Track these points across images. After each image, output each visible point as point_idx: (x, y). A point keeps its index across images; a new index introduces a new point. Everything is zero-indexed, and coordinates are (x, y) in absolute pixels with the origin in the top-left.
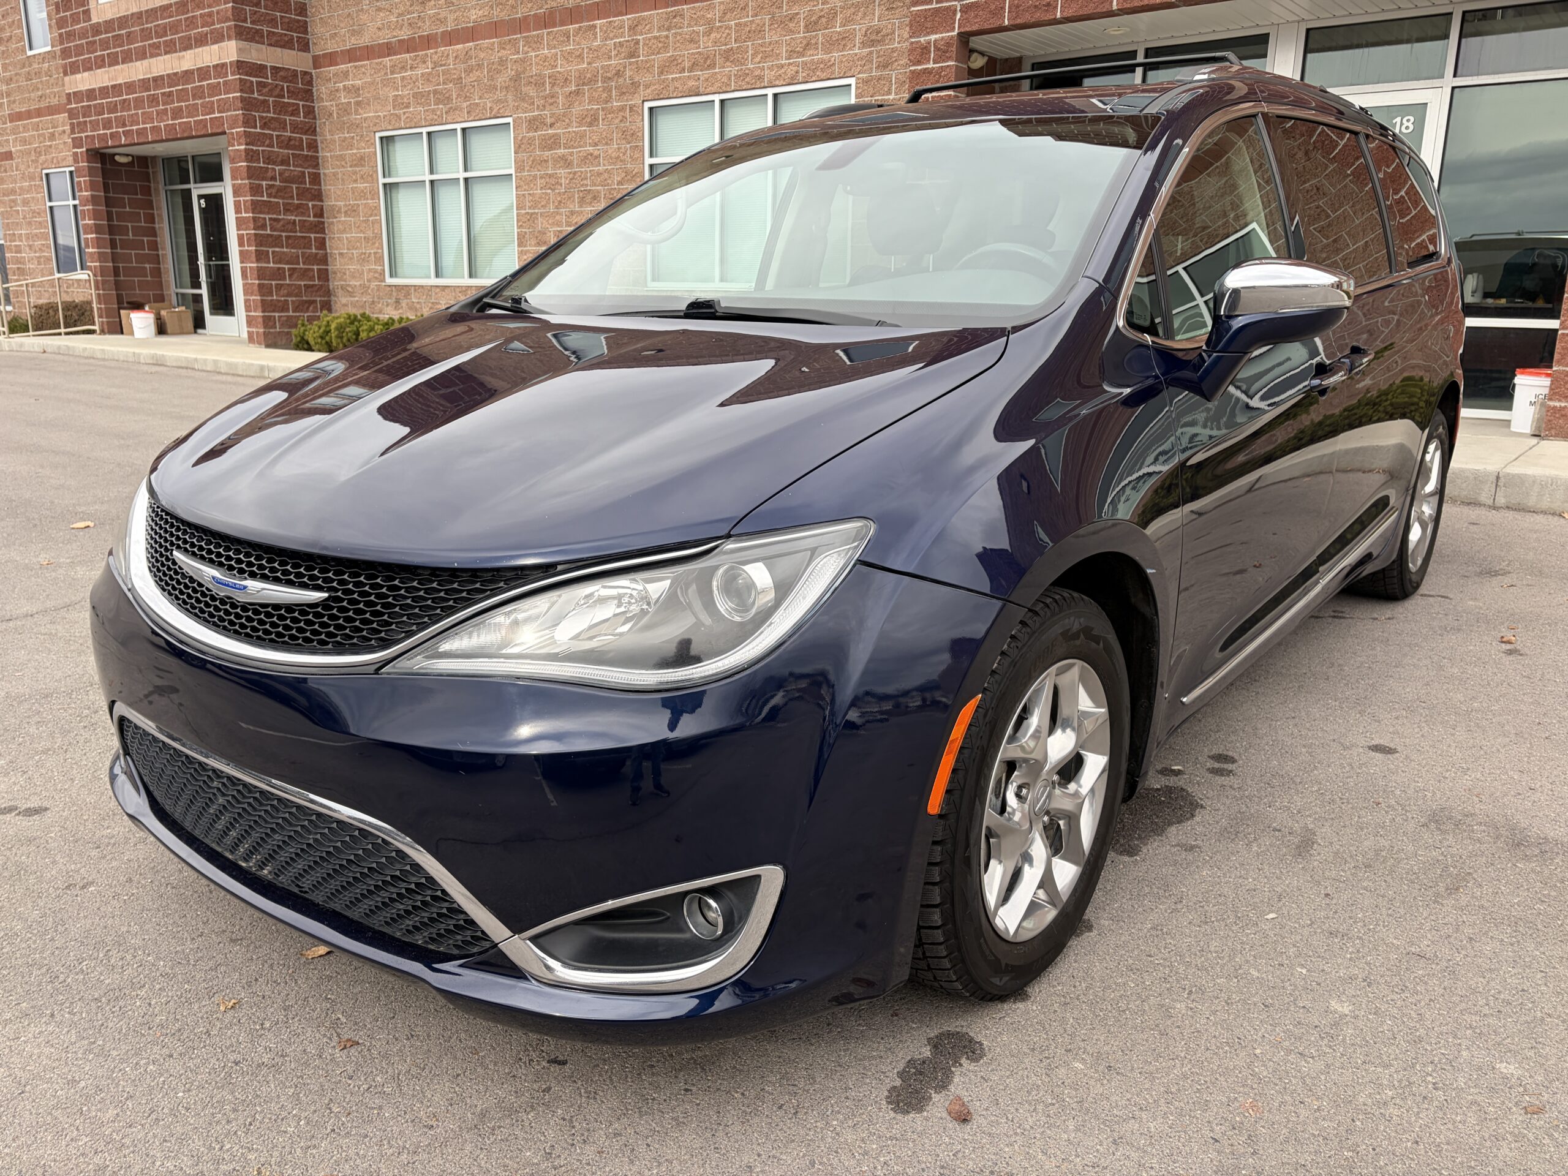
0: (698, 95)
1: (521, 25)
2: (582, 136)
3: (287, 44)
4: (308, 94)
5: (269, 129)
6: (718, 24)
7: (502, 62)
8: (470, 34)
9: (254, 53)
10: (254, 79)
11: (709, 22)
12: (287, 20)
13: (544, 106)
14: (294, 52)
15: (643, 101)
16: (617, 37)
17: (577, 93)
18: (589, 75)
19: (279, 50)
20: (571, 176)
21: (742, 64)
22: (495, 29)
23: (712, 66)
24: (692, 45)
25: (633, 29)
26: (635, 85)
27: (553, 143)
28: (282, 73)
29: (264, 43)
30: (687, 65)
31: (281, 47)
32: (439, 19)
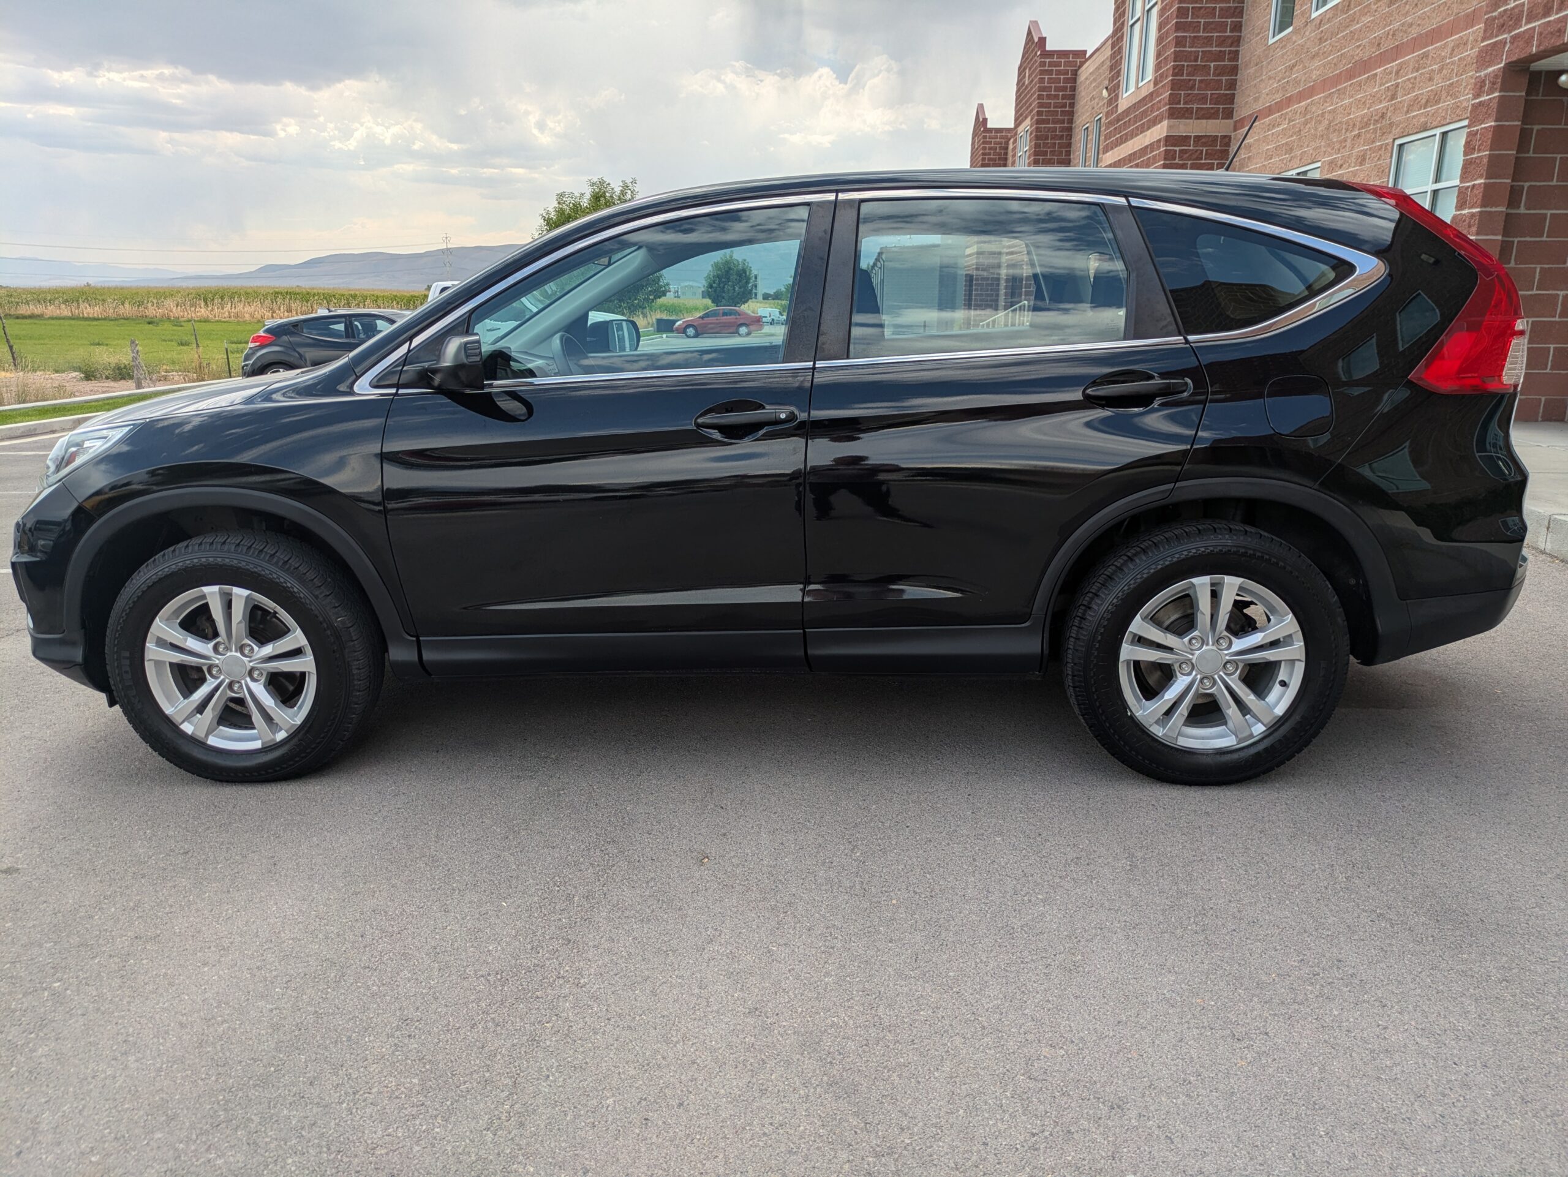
0: (1426, 130)
1: (1337, 80)
3: (1213, 115)
6: (1448, 61)
7: (1323, 114)
8: (1310, 92)
9: (1182, 127)
10: (1177, 149)
11: (1443, 59)
12: (1216, 96)
13: (1339, 150)
14: (1218, 121)
15: (1394, 139)
16: (1387, 82)
17: (1359, 135)
18: (1365, 120)
19: (1204, 121)
21: (1457, 98)
22: (1326, 84)
23: (1437, 102)
24: (1431, 83)
25: (1397, 73)
26: (1391, 124)
28: (1203, 140)
29: (1191, 119)
30: (1423, 101)
31: (1207, 118)
32: (1297, 82)
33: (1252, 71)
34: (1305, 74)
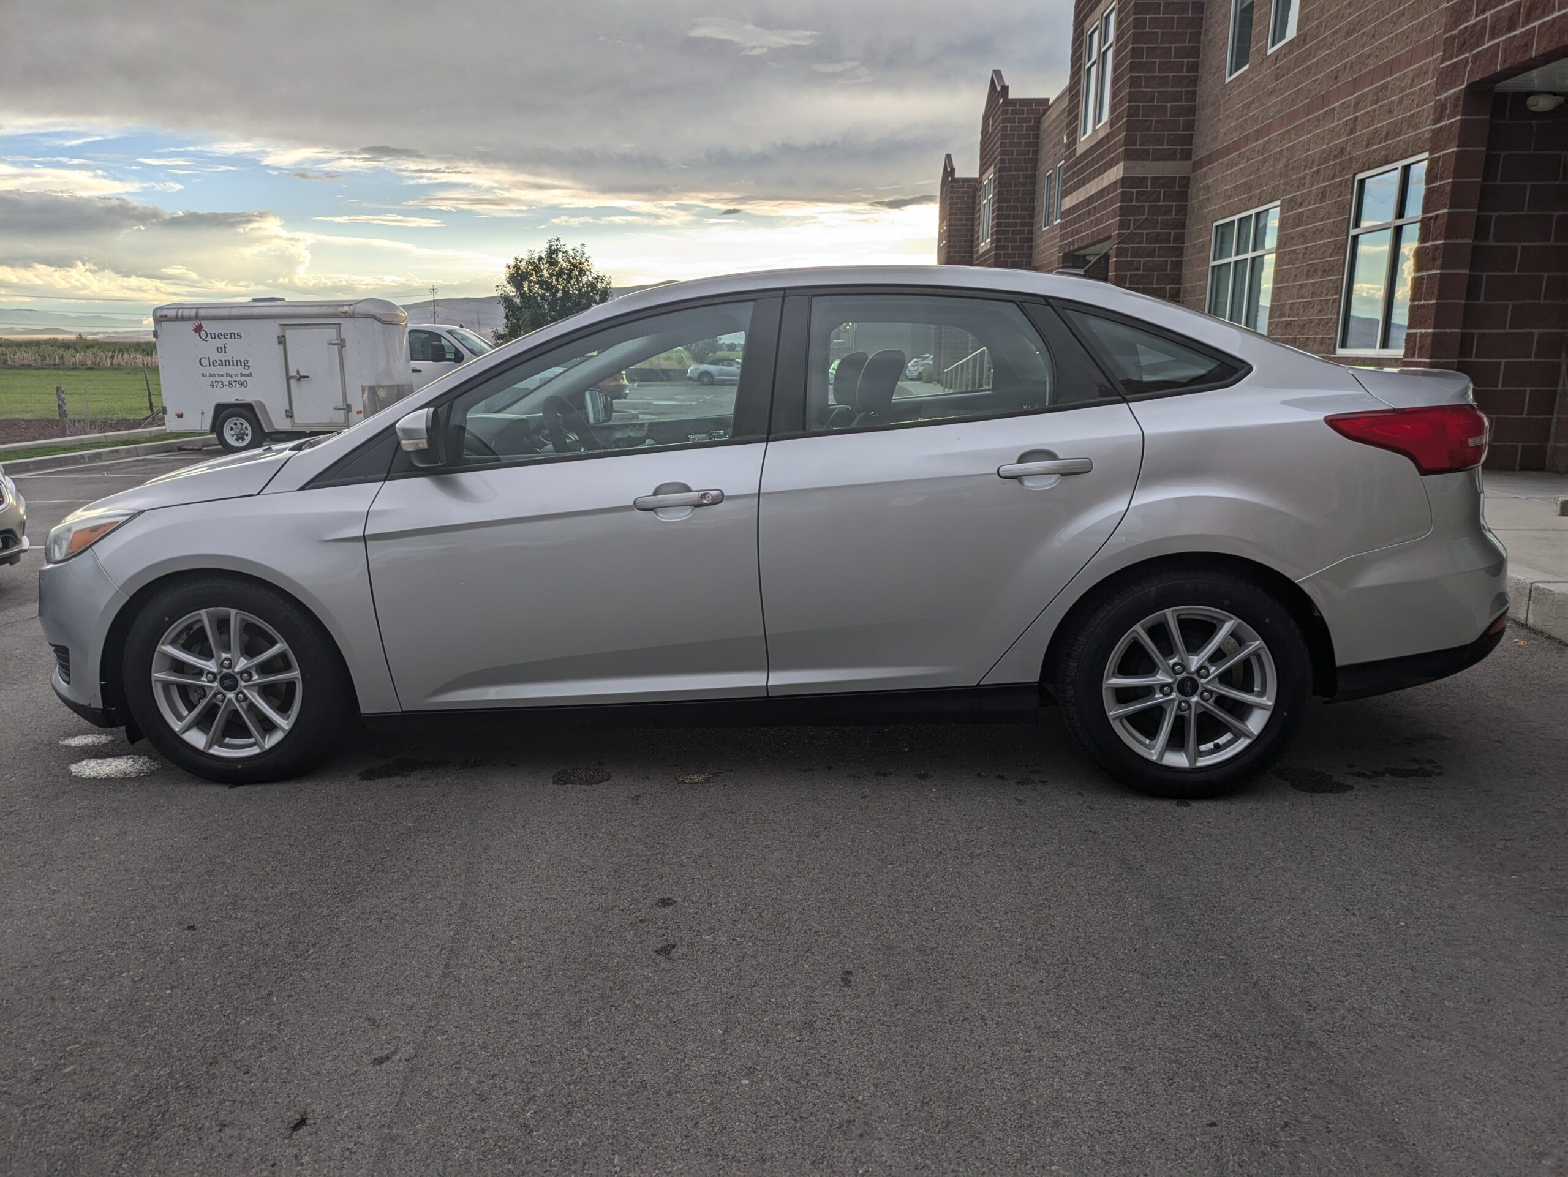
0: (1387, 163)
1: (1293, 116)
2: (1315, 211)
3: (1170, 156)
4: (1183, 195)
5: (1140, 229)
6: (1408, 91)
7: (1281, 152)
8: (1267, 130)
9: (1139, 169)
10: (1134, 190)
11: (1402, 90)
12: (1173, 137)
13: (1298, 188)
14: (1176, 162)
15: (1354, 175)
16: (1345, 117)
17: (1318, 172)
18: (1325, 155)
19: (1161, 163)
20: (1304, 251)
21: (1418, 129)
22: (1284, 120)
23: (1399, 134)
24: (1390, 115)
25: (1355, 106)
26: (1350, 159)
27: (1299, 220)
28: (1161, 182)
29: (1148, 160)
30: (1384, 134)
31: (1163, 160)
32: (1254, 119)
33: (1209, 111)
34: (1262, 111)
